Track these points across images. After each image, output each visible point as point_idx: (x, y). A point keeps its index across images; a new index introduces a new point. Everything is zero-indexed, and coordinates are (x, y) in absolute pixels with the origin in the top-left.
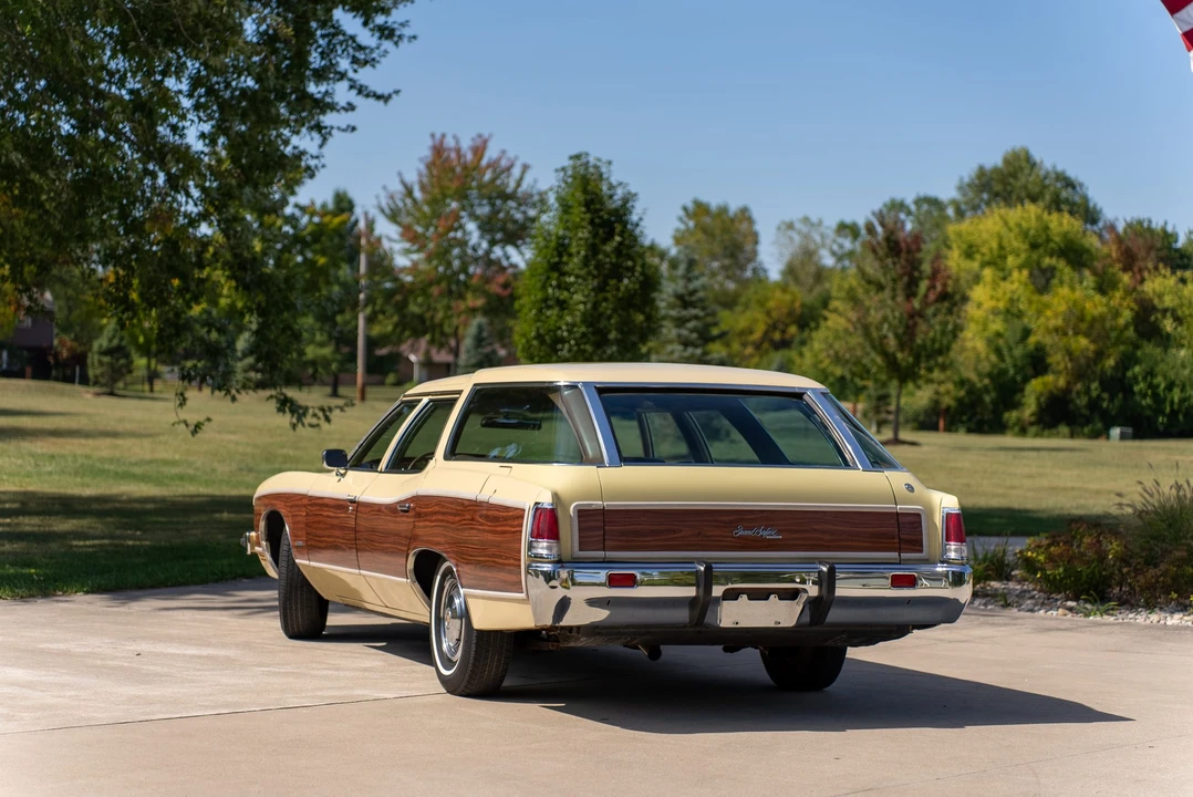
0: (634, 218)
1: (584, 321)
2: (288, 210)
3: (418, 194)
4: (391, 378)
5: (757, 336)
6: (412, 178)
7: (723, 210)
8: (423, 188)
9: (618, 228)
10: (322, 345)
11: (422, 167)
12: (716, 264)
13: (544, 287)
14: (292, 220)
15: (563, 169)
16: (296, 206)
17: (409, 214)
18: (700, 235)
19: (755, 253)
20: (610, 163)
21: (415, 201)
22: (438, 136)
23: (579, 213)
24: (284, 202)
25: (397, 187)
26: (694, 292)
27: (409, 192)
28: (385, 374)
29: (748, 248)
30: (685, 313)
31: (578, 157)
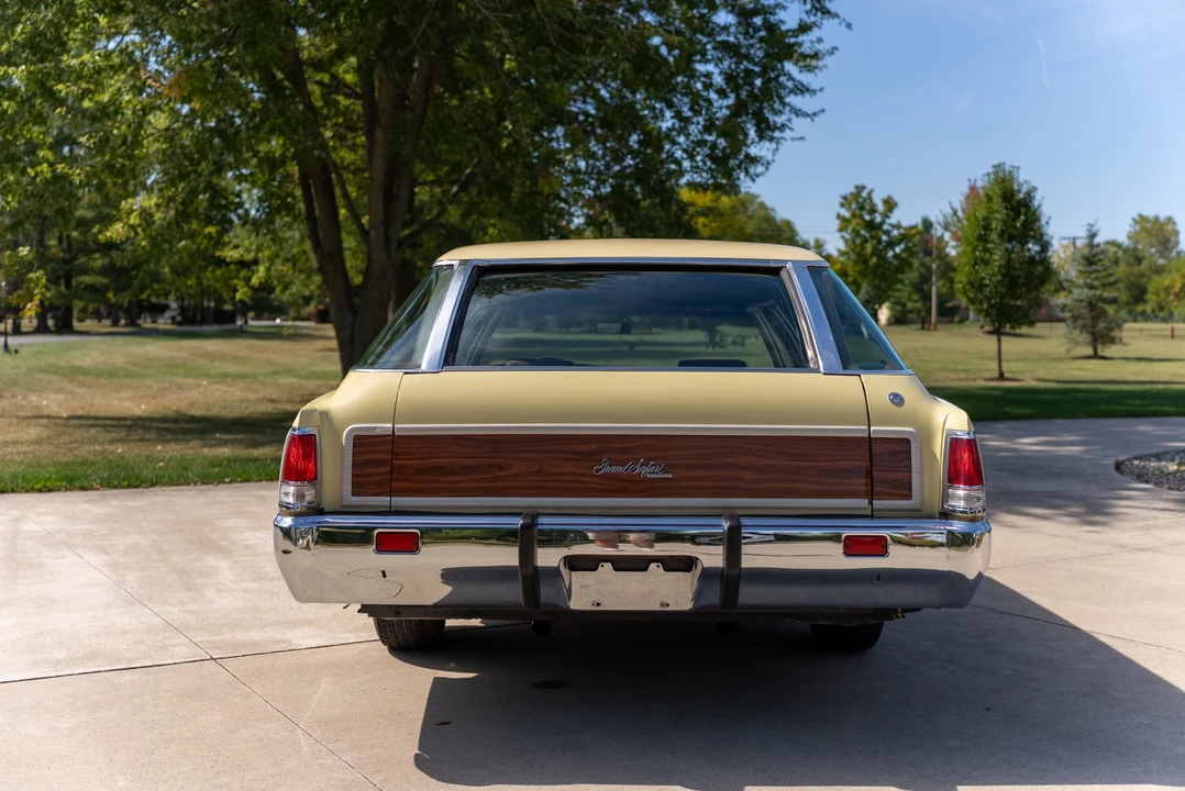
0: (1036, 203)
1: (1000, 272)
2: (885, 227)
3: (960, 214)
4: (957, 318)
5: (1177, 289)
6: (957, 205)
7: (1157, 218)
8: (963, 211)
9: (1023, 210)
10: (916, 301)
11: (962, 199)
12: (1153, 250)
13: (974, 251)
14: (887, 233)
15: (988, 174)
16: (890, 225)
17: (955, 225)
18: (1143, 234)
19: (1177, 243)
20: (1018, 168)
21: (959, 219)
22: (972, 182)
23: (997, 203)
24: (883, 222)
25: (948, 211)
26: (1097, 255)
27: (955, 213)
28: (953, 317)
29: (1173, 239)
30: (1089, 268)
31: (999, 166)
